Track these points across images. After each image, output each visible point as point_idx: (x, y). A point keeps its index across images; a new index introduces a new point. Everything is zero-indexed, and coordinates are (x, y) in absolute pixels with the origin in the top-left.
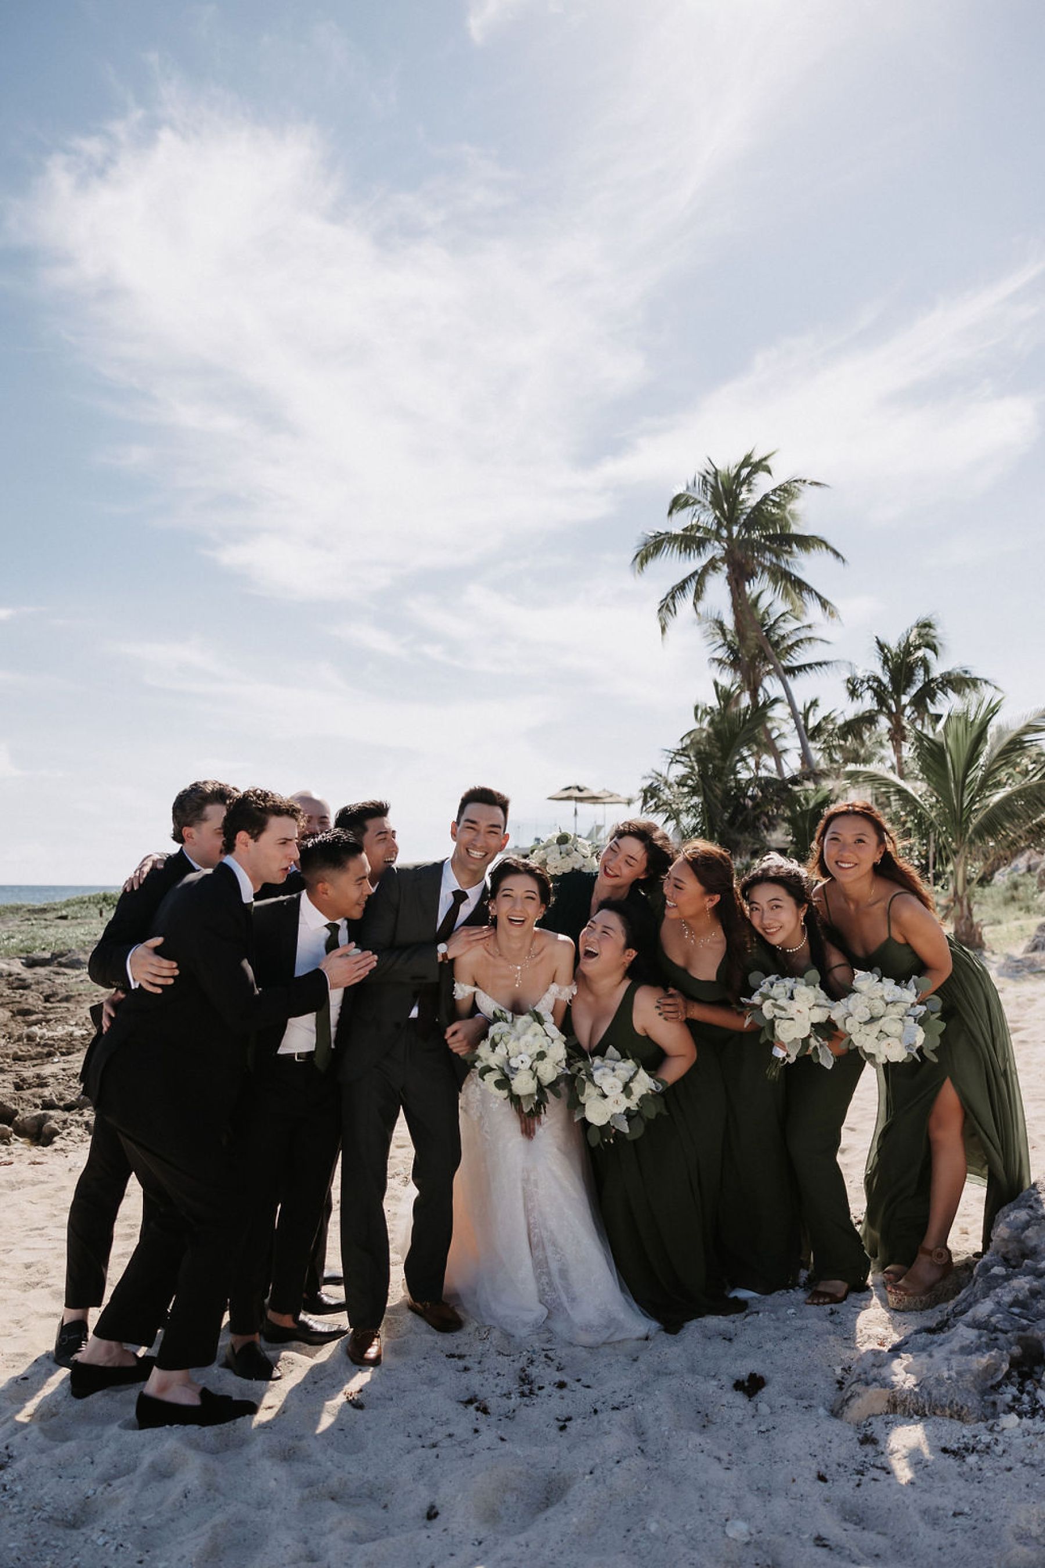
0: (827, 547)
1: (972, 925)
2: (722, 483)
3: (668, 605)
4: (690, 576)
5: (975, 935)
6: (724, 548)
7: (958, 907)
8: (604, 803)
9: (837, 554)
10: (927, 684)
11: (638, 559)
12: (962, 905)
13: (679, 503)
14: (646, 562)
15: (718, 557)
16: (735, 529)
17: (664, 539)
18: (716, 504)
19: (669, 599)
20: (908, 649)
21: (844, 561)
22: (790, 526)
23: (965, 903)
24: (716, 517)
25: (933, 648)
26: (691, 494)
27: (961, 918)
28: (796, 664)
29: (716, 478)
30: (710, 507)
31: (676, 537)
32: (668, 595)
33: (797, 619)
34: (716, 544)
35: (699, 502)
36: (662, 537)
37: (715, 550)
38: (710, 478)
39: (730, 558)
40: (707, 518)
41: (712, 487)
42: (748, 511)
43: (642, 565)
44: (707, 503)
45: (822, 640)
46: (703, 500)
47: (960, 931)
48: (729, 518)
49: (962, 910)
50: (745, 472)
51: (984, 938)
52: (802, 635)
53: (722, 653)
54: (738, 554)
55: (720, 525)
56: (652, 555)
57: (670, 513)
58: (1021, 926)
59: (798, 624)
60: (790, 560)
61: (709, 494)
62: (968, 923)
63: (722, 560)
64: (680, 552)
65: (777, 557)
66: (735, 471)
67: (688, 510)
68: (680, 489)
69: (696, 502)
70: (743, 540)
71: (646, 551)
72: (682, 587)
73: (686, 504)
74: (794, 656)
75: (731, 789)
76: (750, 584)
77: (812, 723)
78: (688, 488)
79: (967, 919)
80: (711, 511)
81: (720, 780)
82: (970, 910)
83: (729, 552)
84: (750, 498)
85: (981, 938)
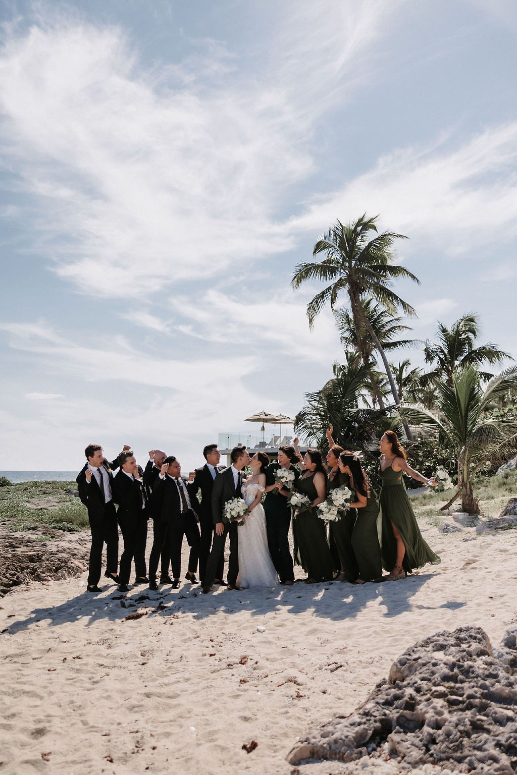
0: (408, 273)
1: (472, 499)
2: (346, 235)
3: (313, 306)
4: (326, 289)
5: (474, 506)
6: (347, 274)
7: (464, 489)
8: (281, 423)
9: (414, 277)
10: (470, 354)
11: (296, 279)
12: (466, 488)
13: (319, 247)
14: (301, 281)
15: (343, 278)
16: (354, 262)
17: (311, 268)
18: (342, 247)
19: (314, 303)
20: (458, 333)
21: (418, 281)
22: (387, 260)
23: (468, 487)
24: (342, 255)
25: (474, 333)
26: (328, 241)
27: (466, 495)
28: (391, 341)
29: (342, 232)
30: (339, 249)
31: (318, 267)
32: (313, 301)
33: (391, 315)
34: (342, 271)
35: (332, 246)
36: (310, 266)
37: (341, 275)
38: (338, 232)
39: (350, 279)
40: (337, 256)
41: (340, 237)
42: (361, 251)
43: (298, 282)
44: (337, 247)
45: (406, 328)
46: (335, 245)
47: (465, 503)
48: (350, 256)
49: (466, 491)
50: (359, 228)
51: (479, 507)
52: (394, 324)
53: (347, 334)
54: (354, 278)
55: (344, 260)
56: (304, 277)
57: (315, 252)
58: (502, 500)
59: (391, 318)
60: (385, 281)
61: (338, 241)
62: (470, 498)
63: (345, 280)
64: (321, 276)
65: (378, 279)
66: (353, 228)
67: (325, 251)
68: (321, 238)
69: (330, 246)
70: (358, 269)
71: (301, 274)
72: (322, 296)
73: (325, 248)
74: (390, 337)
75: (346, 417)
76: (362, 295)
77: (404, 375)
78: (325, 237)
79: (470, 496)
80: (340, 251)
81: (339, 412)
82: (471, 491)
83: (349, 276)
84: (362, 244)
85: (477, 507)
